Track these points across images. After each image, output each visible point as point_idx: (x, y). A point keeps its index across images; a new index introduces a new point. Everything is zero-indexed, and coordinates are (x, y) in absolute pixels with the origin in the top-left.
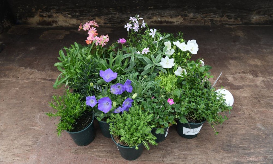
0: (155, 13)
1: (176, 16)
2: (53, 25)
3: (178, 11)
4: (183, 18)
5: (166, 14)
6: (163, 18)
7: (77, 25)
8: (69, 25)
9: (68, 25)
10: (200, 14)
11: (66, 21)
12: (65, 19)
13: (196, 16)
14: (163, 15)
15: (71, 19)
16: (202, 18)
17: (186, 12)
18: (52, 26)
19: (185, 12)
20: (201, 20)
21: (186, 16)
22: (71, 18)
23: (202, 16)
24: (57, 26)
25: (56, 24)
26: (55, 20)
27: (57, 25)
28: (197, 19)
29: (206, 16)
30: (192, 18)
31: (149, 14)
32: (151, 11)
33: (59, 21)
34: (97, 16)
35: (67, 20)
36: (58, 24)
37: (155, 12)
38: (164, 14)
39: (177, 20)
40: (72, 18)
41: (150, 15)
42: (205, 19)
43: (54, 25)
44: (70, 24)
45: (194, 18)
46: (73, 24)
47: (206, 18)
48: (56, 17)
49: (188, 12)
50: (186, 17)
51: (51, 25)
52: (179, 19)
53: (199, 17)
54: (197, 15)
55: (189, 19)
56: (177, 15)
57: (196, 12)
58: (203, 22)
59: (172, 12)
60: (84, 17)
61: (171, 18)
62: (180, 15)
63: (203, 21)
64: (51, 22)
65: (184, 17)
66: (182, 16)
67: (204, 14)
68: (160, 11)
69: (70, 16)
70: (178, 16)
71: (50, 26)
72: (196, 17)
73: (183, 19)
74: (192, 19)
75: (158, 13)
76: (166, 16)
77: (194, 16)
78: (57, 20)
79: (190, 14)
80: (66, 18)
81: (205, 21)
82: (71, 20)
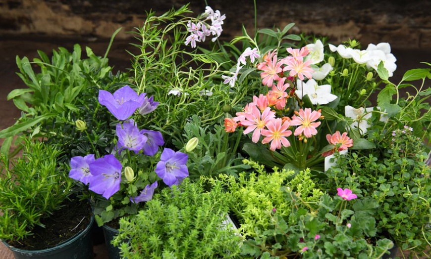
0: (287, 13)
1: (341, 22)
2: (19, 28)
3: (348, 8)
4: (359, 26)
5: (315, 16)
6: (306, 25)
7: (83, 32)
8: (63, 32)
9: (59, 30)
10: (407, 18)
11: (55, 22)
12: (53, 15)
13: (395, 22)
14: (305, 18)
15: (69, 15)
16: (414, 27)
17: (369, 10)
18: (18, 32)
19: (366, 12)
20: (411, 32)
21: (368, 21)
22: (68, 13)
23: (413, 22)
24: (31, 34)
25: (28, 27)
26: (27, 15)
27: (32, 30)
28: (398, 31)
29: (425, 22)
30: (385, 28)
31: (271, 15)
32: (276, 6)
33: (36, 18)
34: (138, 13)
35: (59, 17)
36: (34, 28)
37: (286, 9)
38: (310, 14)
39: (344, 33)
40: (72, 14)
41: (273, 17)
42: (423, 30)
43: (24, 29)
44: (65, 29)
45: (390, 29)
46: (73, 30)
47: (425, 28)
48: (28, 8)
49: (374, 11)
50: (368, 26)
51: (15, 28)
52: (350, 29)
53: (405, 26)
54: (399, 21)
55: (375, 30)
56: (344, 18)
57: (397, 12)
58: (415, 40)
59: (330, 11)
60: (103, 12)
61: (328, 25)
62: (352, 19)
63: (414, 36)
64: (14, 20)
65: (362, 25)
66: (357, 21)
67: (418, 16)
68: (299, 7)
69: (66, 7)
70: (347, 21)
71: (11, 32)
72: (396, 25)
73: (359, 30)
74: (385, 32)
75: (293, 10)
76: (315, 22)
77: (390, 22)
78: (32, 15)
79: (379, 17)
80: (56, 13)
81: (422, 36)
82: (69, 19)
